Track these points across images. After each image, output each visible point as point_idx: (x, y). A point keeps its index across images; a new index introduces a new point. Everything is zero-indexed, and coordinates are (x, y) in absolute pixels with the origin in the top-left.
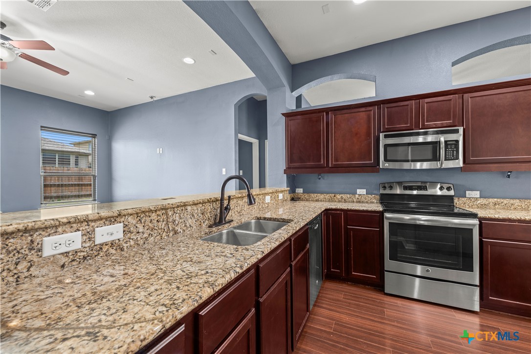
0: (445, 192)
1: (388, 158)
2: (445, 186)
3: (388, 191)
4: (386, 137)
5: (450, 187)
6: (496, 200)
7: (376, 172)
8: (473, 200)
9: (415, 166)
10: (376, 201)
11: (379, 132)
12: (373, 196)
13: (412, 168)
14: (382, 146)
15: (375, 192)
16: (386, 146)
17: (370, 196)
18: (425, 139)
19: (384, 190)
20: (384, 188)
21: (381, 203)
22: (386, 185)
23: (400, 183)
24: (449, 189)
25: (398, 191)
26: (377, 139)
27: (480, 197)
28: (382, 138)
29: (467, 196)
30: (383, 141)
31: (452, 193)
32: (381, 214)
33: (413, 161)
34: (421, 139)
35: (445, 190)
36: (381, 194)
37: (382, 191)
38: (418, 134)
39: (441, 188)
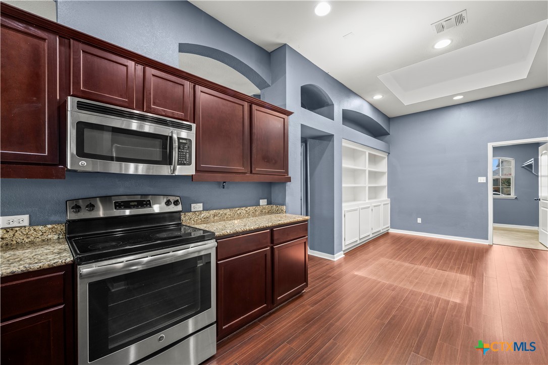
0: (172, 208)
1: (86, 151)
2: (172, 199)
3: (85, 215)
4: (80, 106)
5: (177, 201)
6: (215, 211)
7: (57, 177)
8: (198, 214)
9: (127, 168)
10: (56, 237)
11: (66, 92)
12: (49, 226)
13: (123, 173)
14: (72, 124)
15: (53, 218)
16: (81, 127)
17: (40, 228)
18: (141, 126)
19: (76, 212)
20: (77, 208)
21: (69, 240)
22: (81, 203)
23: (106, 199)
24: (176, 203)
25: (101, 213)
26: (59, 108)
27: (203, 210)
28: (72, 107)
29: (193, 210)
30: (73, 115)
31: (179, 208)
32: (70, 270)
33: (120, 159)
34: (134, 125)
35: (172, 205)
36: (69, 221)
37: (71, 216)
38: (132, 116)
39: (168, 203)
